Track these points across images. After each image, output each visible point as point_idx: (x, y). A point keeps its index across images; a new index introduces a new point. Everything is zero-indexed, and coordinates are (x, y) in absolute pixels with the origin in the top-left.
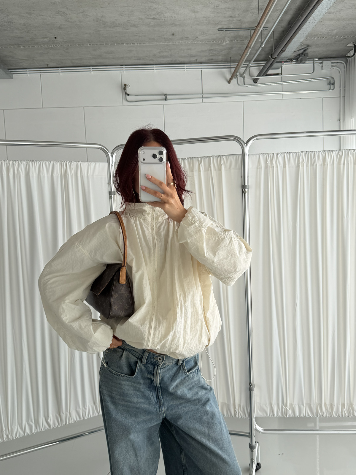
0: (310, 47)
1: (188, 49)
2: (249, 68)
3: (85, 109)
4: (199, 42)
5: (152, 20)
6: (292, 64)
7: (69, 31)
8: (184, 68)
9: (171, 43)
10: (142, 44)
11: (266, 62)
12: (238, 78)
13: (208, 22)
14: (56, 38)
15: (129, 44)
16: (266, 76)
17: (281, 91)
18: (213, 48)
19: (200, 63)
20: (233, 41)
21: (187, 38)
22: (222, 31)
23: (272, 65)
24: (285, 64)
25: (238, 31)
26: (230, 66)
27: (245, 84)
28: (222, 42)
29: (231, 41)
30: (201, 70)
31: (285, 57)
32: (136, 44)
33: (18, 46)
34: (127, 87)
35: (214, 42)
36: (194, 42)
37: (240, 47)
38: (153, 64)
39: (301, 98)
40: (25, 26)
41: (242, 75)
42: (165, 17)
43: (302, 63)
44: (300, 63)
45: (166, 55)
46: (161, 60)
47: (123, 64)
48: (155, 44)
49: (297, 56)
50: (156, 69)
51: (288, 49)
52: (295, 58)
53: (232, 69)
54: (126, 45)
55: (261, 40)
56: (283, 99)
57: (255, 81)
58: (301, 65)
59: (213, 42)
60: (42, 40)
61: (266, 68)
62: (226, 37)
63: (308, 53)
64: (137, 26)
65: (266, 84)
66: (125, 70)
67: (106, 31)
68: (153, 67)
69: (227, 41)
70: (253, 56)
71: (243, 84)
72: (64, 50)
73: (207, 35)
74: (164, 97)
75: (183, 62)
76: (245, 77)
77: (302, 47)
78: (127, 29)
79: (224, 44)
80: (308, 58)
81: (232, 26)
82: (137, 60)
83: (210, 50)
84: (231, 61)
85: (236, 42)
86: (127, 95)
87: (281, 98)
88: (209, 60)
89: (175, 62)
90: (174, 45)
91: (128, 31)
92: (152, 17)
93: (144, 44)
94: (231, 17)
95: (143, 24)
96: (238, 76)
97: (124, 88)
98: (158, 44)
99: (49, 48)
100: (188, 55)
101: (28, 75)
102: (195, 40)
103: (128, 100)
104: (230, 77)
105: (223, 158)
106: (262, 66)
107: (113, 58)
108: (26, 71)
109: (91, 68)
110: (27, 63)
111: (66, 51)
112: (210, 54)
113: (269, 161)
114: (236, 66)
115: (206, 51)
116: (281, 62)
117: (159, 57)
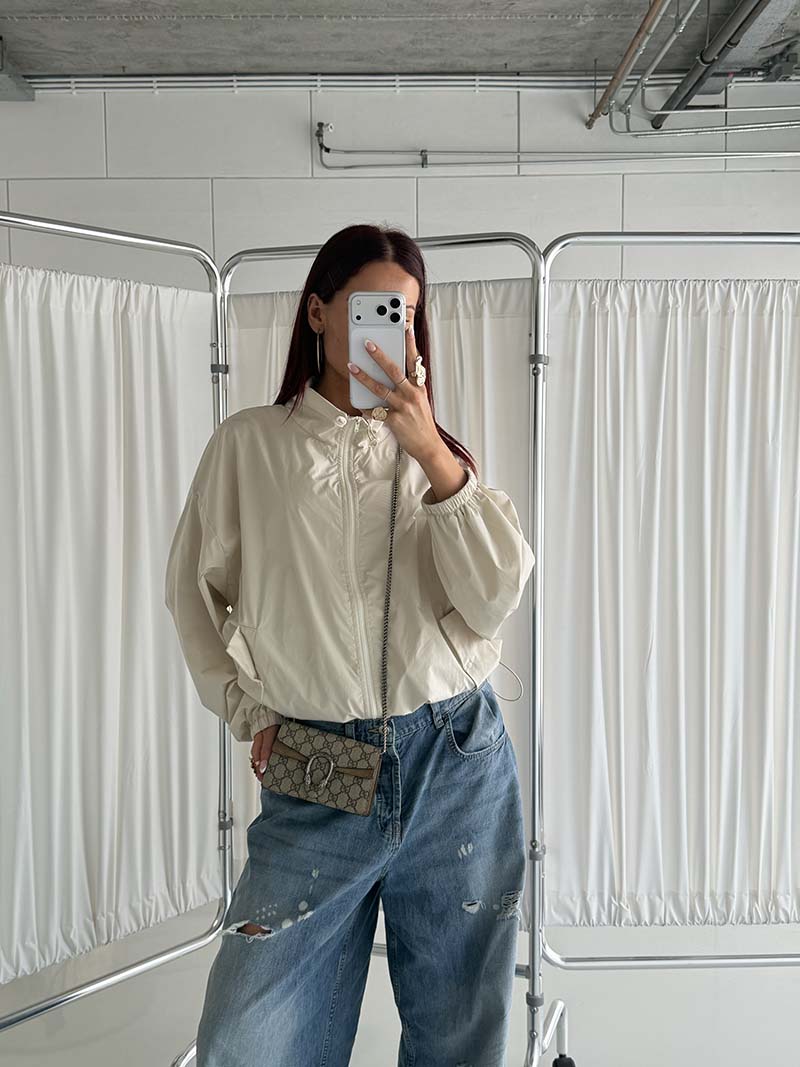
1: (487, 36)
2: (642, 89)
3: (215, 183)
4: (516, 16)
8: (474, 86)
10: (370, 19)
11: (684, 75)
12: (614, 114)
16: (686, 109)
17: (724, 150)
18: (550, 35)
19: (514, 72)
20: (605, 17)
21: (486, 6)
23: (701, 81)
24: (737, 82)
26: (593, 84)
27: (631, 130)
28: (577, 18)
29: (599, 16)
30: (518, 92)
31: (733, 63)
33: (54, 15)
34: (324, 129)
35: (556, 17)
36: (503, 18)
37: (621, 34)
38: (392, 74)
41: (623, 106)
44: (776, 79)
45: (428, 50)
46: (414, 63)
47: (317, 70)
49: (768, 62)
50: (401, 86)
51: (747, 39)
52: (763, 67)
53: (598, 90)
55: (678, 15)
56: (727, 170)
59: (552, 16)
61: (686, 88)
62: (587, 6)
65: (685, 130)
66: (322, 86)
68: (395, 80)
69: (588, 16)
70: (652, 57)
71: (626, 130)
72: (170, 28)
74: (419, 159)
75: (472, 70)
76: (631, 111)
77: (782, 36)
79: (581, 23)
80: (796, 68)
82: (355, 61)
83: (544, 39)
84: (595, 71)
85: (612, 20)
86: (323, 151)
87: (723, 169)
88: (540, 65)
89: (451, 70)
90: (450, 22)
93: (374, 19)
96: (614, 109)
97: (318, 131)
98: (410, 19)
99: (130, 23)
100: (487, 50)
101: (74, 93)
102: (505, 12)
103: (325, 162)
104: (592, 111)
105: (487, 289)
106: (675, 84)
107: (293, 55)
108: (69, 82)
109: (234, 78)
110: (71, 62)
111: (174, 32)
112: (541, 49)
113: (596, 299)
114: (607, 83)
115: (533, 40)
116: (726, 74)
117: (410, 55)
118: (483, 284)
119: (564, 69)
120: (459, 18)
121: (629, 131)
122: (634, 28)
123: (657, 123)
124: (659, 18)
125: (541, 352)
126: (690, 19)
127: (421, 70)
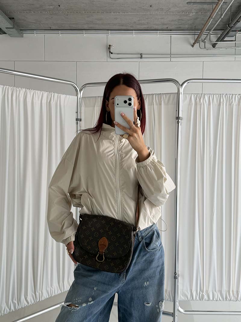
1: (162, 19)
2: (209, 35)
3: (77, 63)
4: (171, 13)
7: (69, 1)
8: (158, 34)
9: (148, 13)
10: (126, 13)
11: (223, 31)
12: (200, 43)
14: (59, 6)
15: (115, 12)
17: (235, 54)
19: (170, 30)
21: (162, 10)
22: (190, 4)
23: (228, 33)
24: (239, 33)
25: (203, 5)
26: (194, 34)
27: (206, 47)
28: (190, 13)
29: (197, 13)
30: (171, 36)
31: (238, 28)
32: (121, 13)
33: (30, 11)
34: (111, 47)
35: (183, 13)
37: (204, 18)
38: (133, 30)
41: (203, 40)
45: (144, 23)
46: (139, 27)
47: (109, 29)
50: (135, 34)
53: (196, 36)
54: (113, 14)
55: (221, 13)
60: (48, 7)
61: (223, 35)
62: (193, 10)
66: (111, 34)
68: (133, 32)
69: (193, 13)
70: (213, 25)
73: (178, 7)
74: (140, 56)
75: (157, 29)
76: (206, 42)
79: (191, 15)
81: (198, 1)
82: (121, 26)
83: (180, 20)
84: (195, 29)
85: (201, 14)
86: (110, 53)
88: (177, 28)
90: (151, 14)
96: (201, 41)
97: (109, 48)
98: (138, 13)
99: (53, 14)
100: (161, 23)
101: (35, 35)
102: (168, 11)
103: (111, 57)
104: (194, 42)
105: (163, 96)
106: (220, 34)
107: (102, 24)
108: (34, 32)
109: (84, 31)
110: (35, 26)
111: (66, 17)
112: (179, 23)
113: (198, 100)
114: (199, 33)
115: (176, 20)
116: (236, 31)
117: (137, 25)
118: (162, 95)
119: (185, 29)
120: (153, 13)
121: (205, 48)
122: (208, 16)
123: (214, 46)
124: (216, 13)
125: (180, 116)
126: (225, 14)
127: (141, 29)
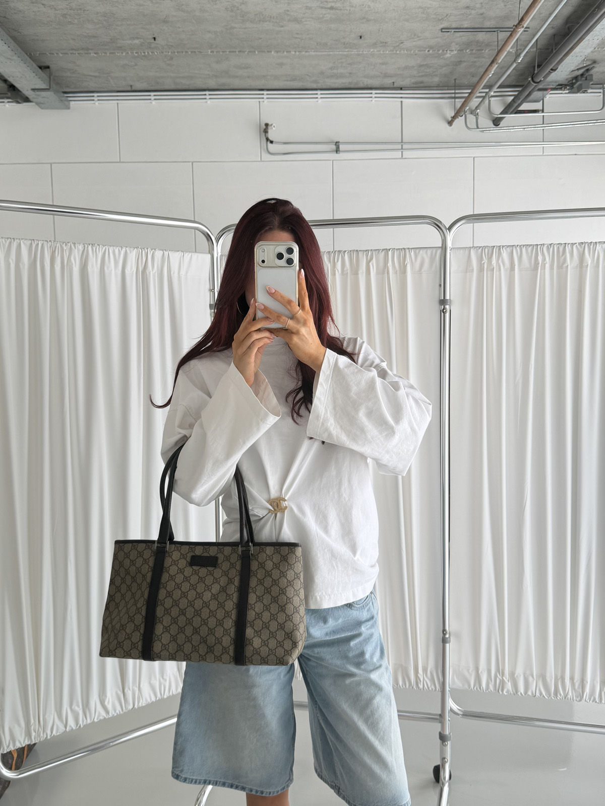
0: (598, 64)
1: (383, 64)
2: (489, 98)
3: (194, 166)
4: (404, 51)
5: (329, 10)
6: (562, 93)
7: (179, 28)
8: (371, 97)
9: (354, 52)
10: (304, 53)
11: (518, 90)
12: (468, 116)
13: (424, 16)
14: (155, 39)
15: (280, 52)
16: (516, 113)
17: (542, 141)
18: (425, 63)
19: (399, 88)
20: (465, 51)
21: (384, 44)
22: (449, 32)
24: (550, 94)
25: (475, 33)
27: (479, 126)
28: (445, 52)
29: (461, 50)
30: (402, 102)
31: (552, 82)
32: (294, 53)
33: (86, 52)
34: (269, 127)
35: (431, 52)
36: (395, 52)
37: (475, 62)
38: (316, 89)
39: (576, 154)
40: (105, 17)
41: (474, 110)
42: (352, 7)
43: (581, 92)
44: (578, 91)
45: (342, 73)
46: (330, 83)
47: (264, 88)
48: (326, 53)
49: (573, 80)
50: (321, 98)
51: (562, 66)
52: (568, 84)
53: (457, 100)
54: (275, 54)
55: (518, 51)
56: (544, 154)
57: (496, 122)
58: (579, 95)
59: (428, 51)
60: (129, 42)
61: (519, 99)
62: (453, 44)
63: (592, 75)
64: (301, 21)
65: (517, 127)
67: (245, 28)
68: (317, 94)
69: (453, 50)
71: (476, 127)
72: (165, 60)
73: (422, 39)
74: (334, 147)
75: (369, 86)
76: (479, 114)
77: (584, 64)
78: (282, 26)
79: (448, 55)
80: (592, 84)
81: (466, 24)
82: (290, 81)
84: (455, 86)
85: (469, 53)
86: (269, 143)
87: (542, 154)
88: (416, 83)
89: (356, 87)
90: (359, 55)
91: (282, 29)
92: (329, 5)
93: (307, 54)
94: (468, 7)
95: (312, 18)
96: (468, 112)
97: (265, 129)
98: (331, 53)
99: (139, 56)
100: (381, 73)
101: (97, 104)
102: (397, 48)
103: (270, 151)
104: (453, 114)
106: (511, 96)
107: (249, 77)
108: (93, 96)
109: (207, 93)
110: (95, 82)
111: (168, 62)
112: (418, 73)
114: (466, 95)
115: (414, 67)
116: (546, 89)
117: (327, 78)
119: (432, 85)
120: (364, 52)
122: (484, 57)
124: (506, 53)
127: (336, 86)
